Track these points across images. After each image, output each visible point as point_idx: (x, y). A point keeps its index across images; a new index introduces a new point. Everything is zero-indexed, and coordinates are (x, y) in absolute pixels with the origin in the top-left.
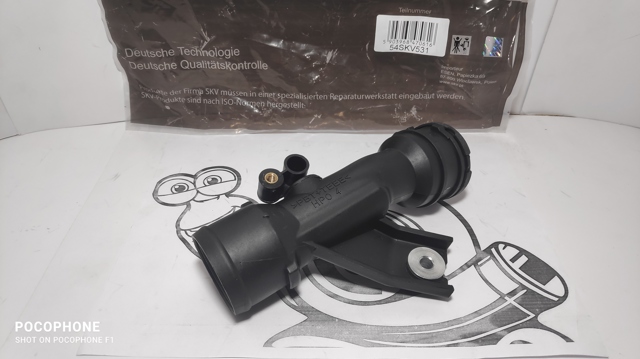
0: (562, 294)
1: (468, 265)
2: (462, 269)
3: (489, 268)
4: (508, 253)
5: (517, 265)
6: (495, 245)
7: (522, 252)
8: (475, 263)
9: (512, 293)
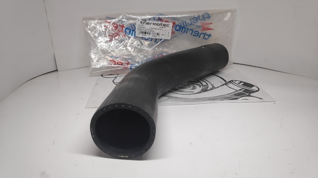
0: (257, 89)
1: (223, 85)
2: (221, 86)
3: (231, 85)
4: (237, 82)
5: (241, 84)
6: (232, 81)
7: (241, 82)
8: (226, 84)
9: (240, 90)
